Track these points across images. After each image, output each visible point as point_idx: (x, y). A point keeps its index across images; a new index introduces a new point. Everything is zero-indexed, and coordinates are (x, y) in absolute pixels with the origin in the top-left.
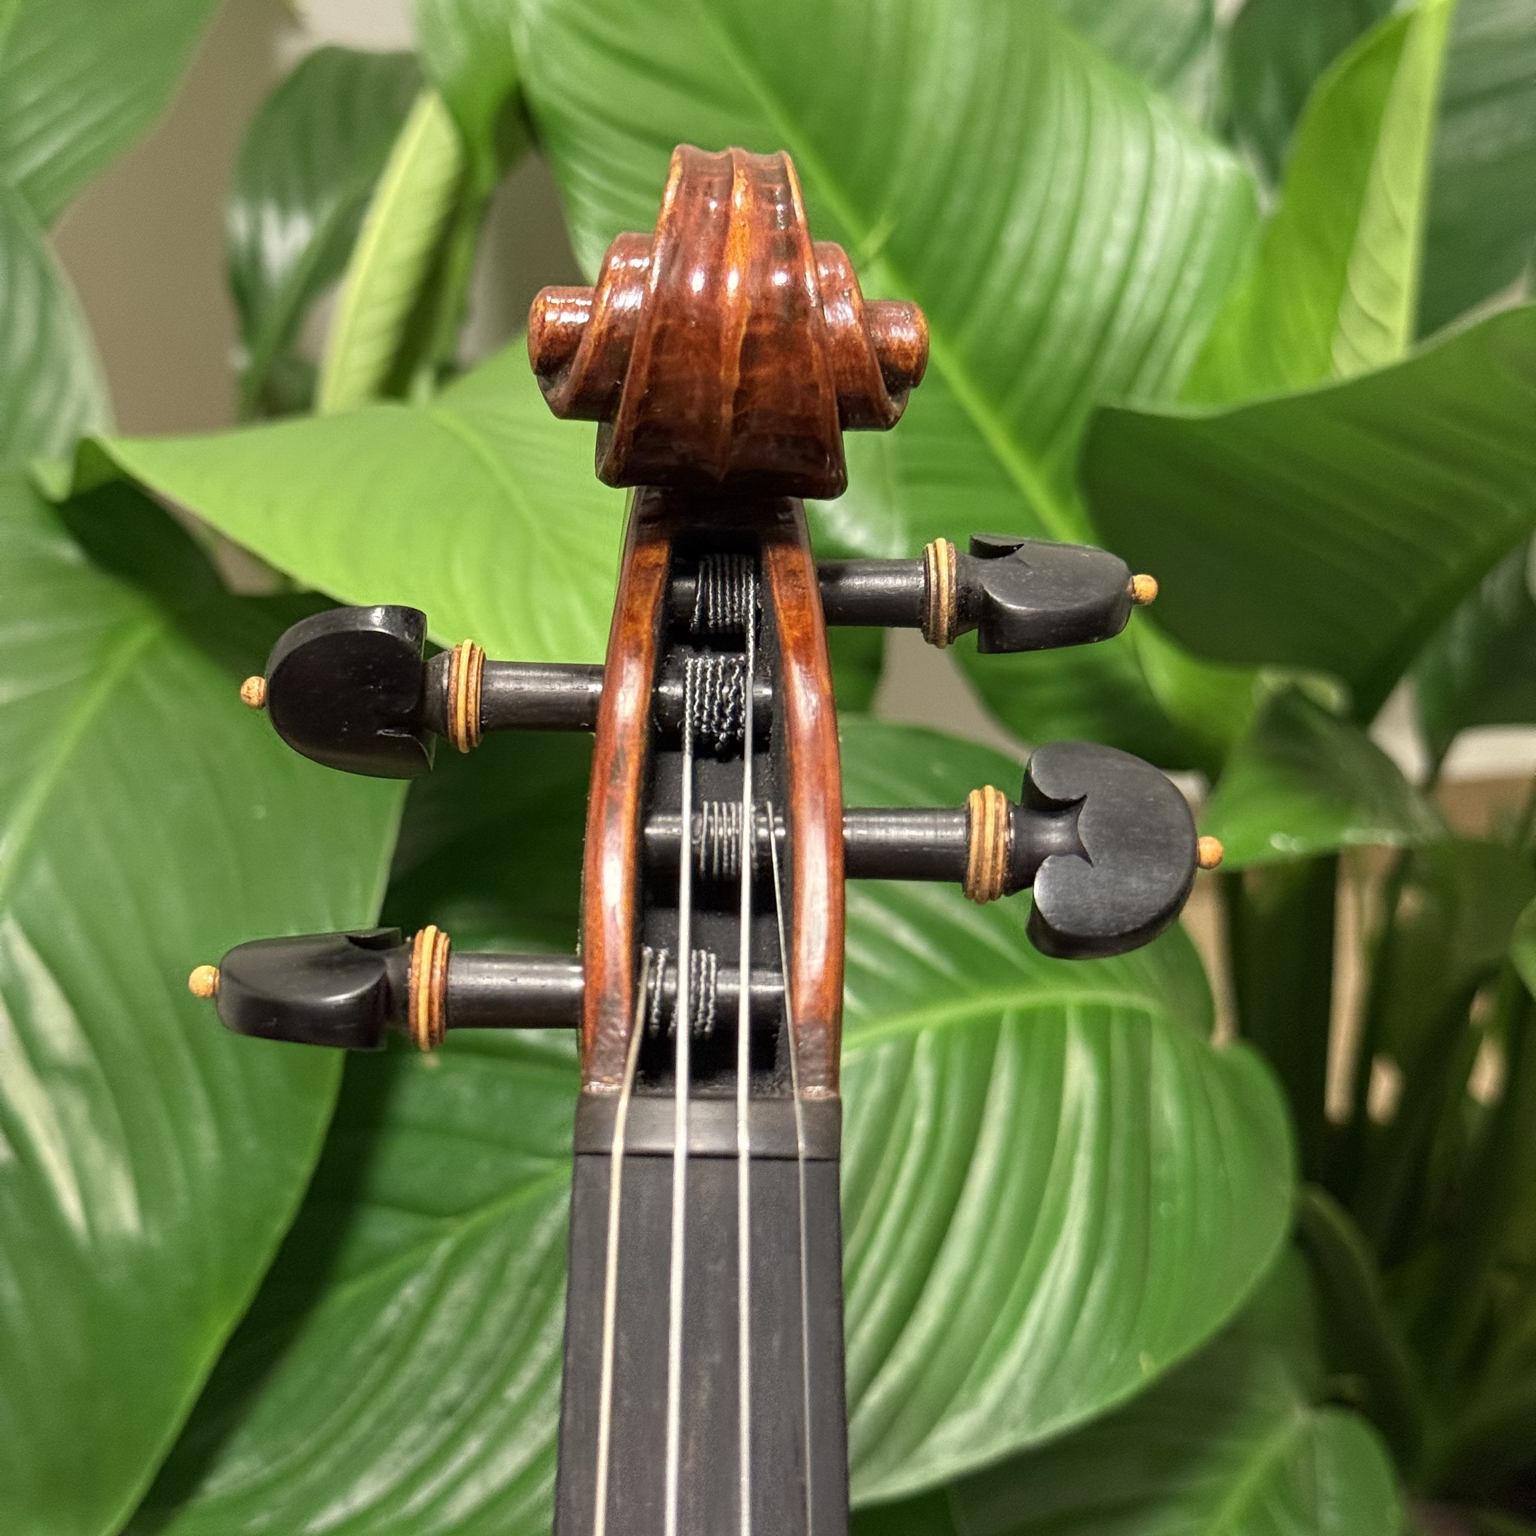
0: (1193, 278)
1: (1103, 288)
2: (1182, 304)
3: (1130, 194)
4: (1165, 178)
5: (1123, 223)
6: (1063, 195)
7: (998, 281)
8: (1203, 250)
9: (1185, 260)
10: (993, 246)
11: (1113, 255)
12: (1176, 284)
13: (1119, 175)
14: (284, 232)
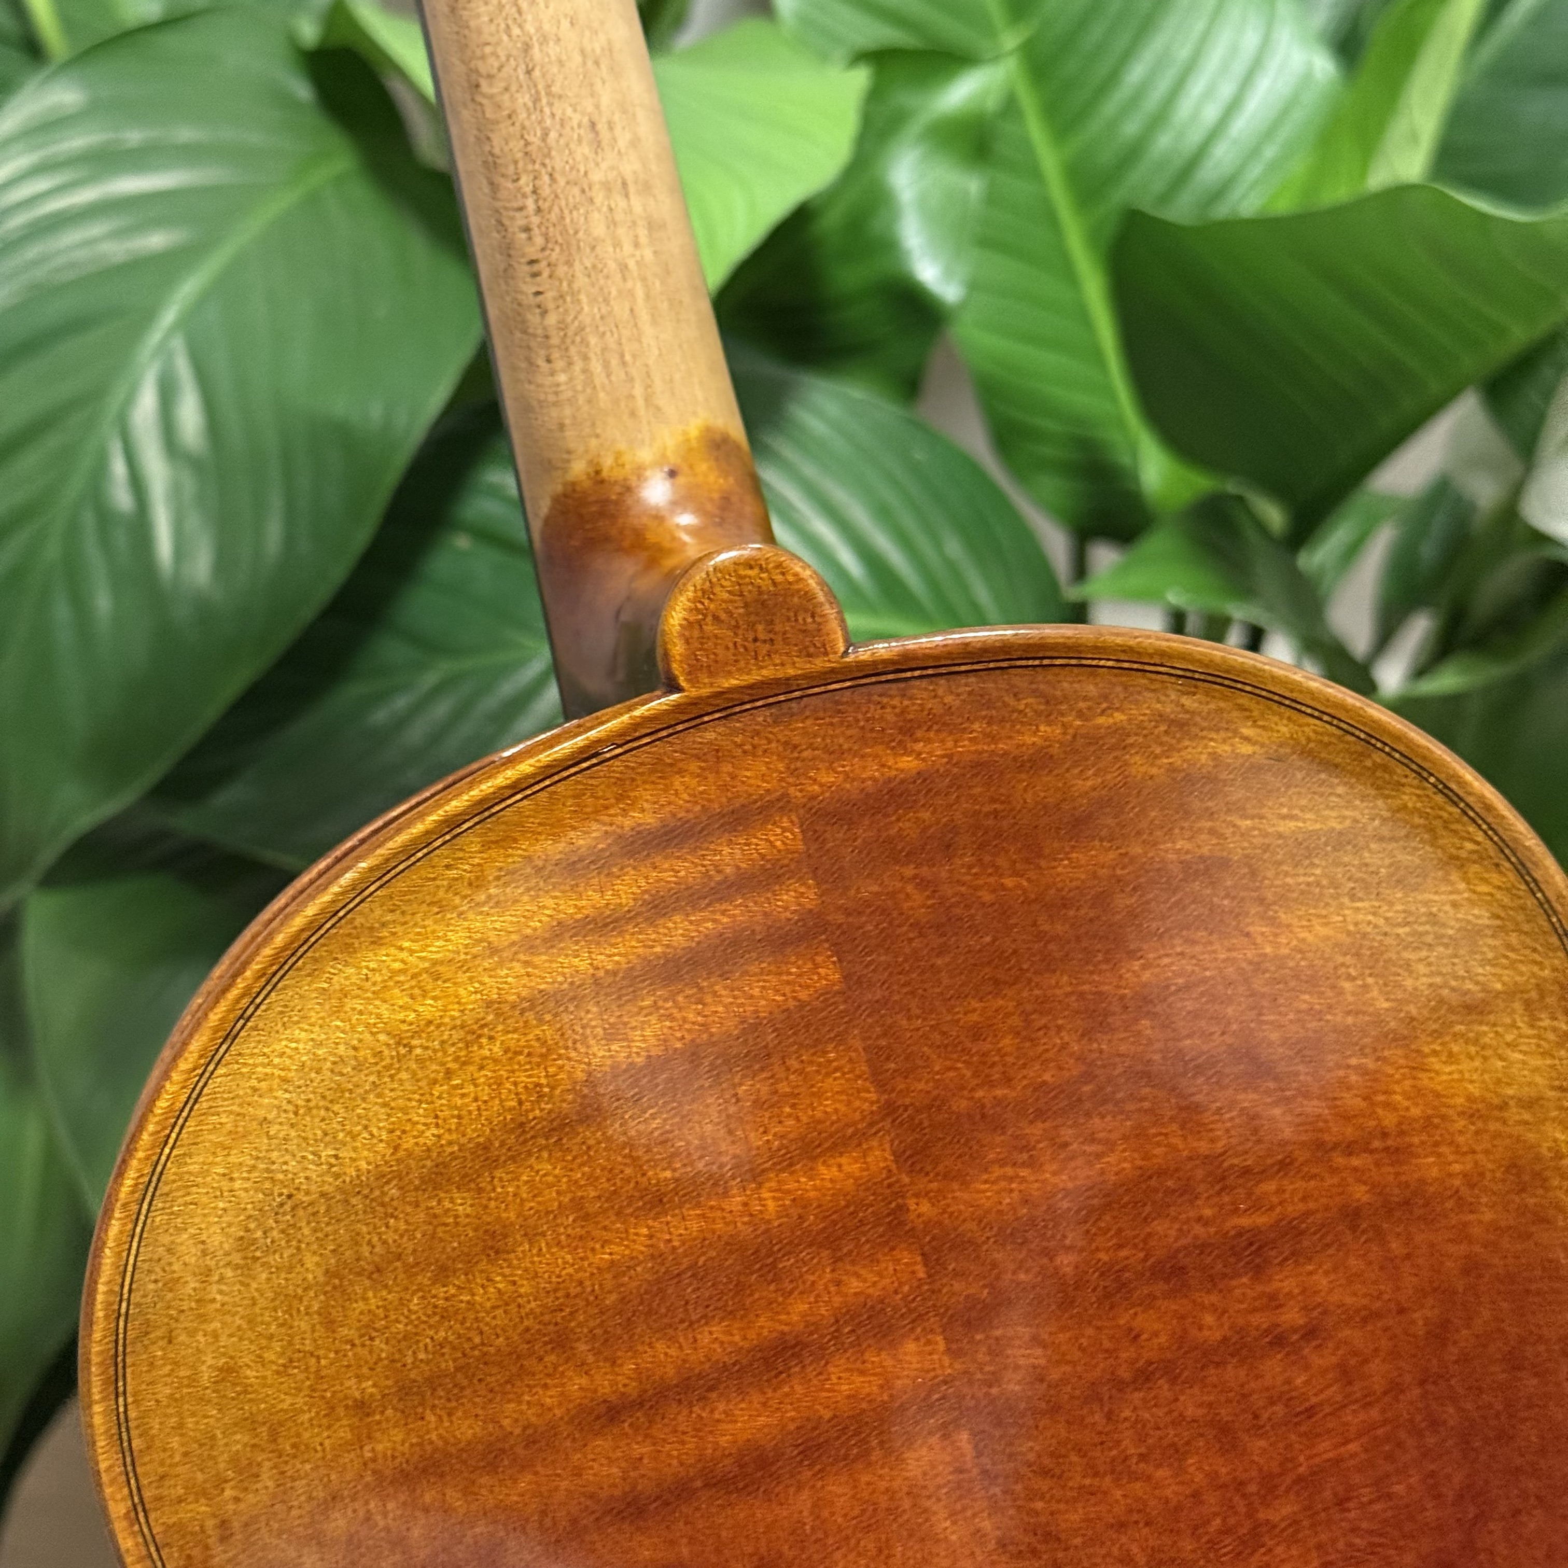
0: (1270, 152)
1: (1195, 137)
2: (1255, 171)
3: (1239, 67)
4: (1273, 65)
5: (1227, 90)
6: (1183, 53)
7: (1109, 107)
8: (1285, 132)
9: (1269, 134)
10: (1113, 78)
11: (1211, 113)
12: (1254, 152)
13: (1234, 50)
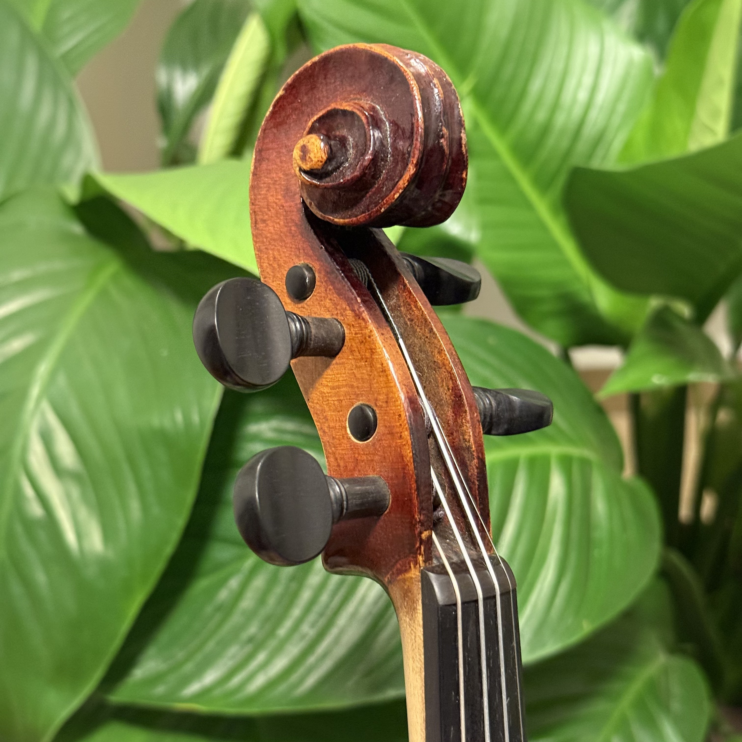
1: (577, 112)
2: (616, 120)
3: (591, 65)
4: (609, 59)
5: (588, 80)
7: (526, 108)
8: (627, 95)
9: (617, 99)
10: (524, 92)
11: (583, 96)
12: (612, 111)
13: (586, 57)
14: (184, 81)
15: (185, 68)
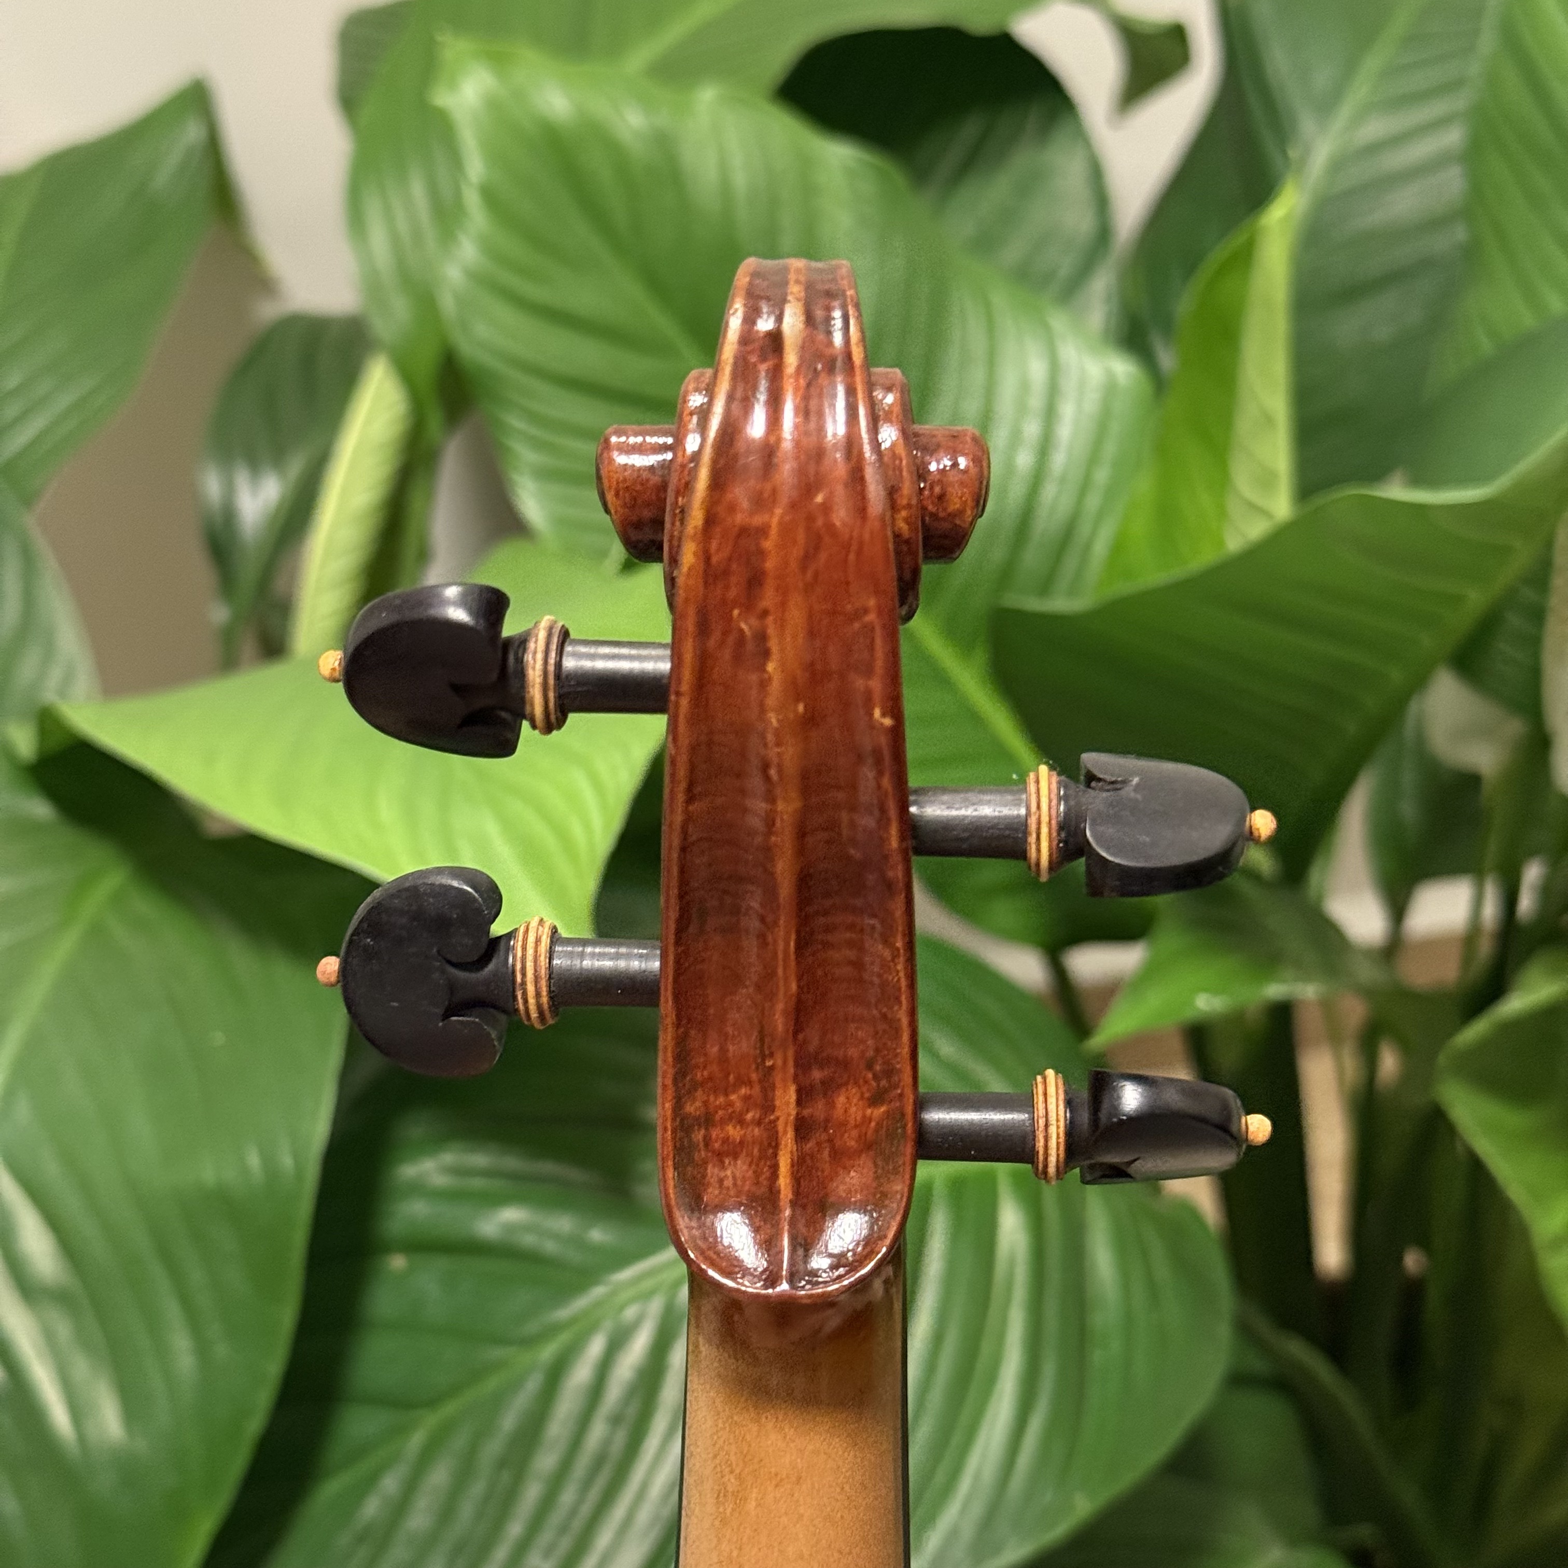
0: (1102, 475)
1: (1017, 491)
2: (1093, 502)
3: (1036, 402)
4: (1069, 386)
5: (1032, 429)
8: (1110, 449)
9: (1093, 459)
11: (1024, 460)
14: (255, 491)
15: (255, 467)
